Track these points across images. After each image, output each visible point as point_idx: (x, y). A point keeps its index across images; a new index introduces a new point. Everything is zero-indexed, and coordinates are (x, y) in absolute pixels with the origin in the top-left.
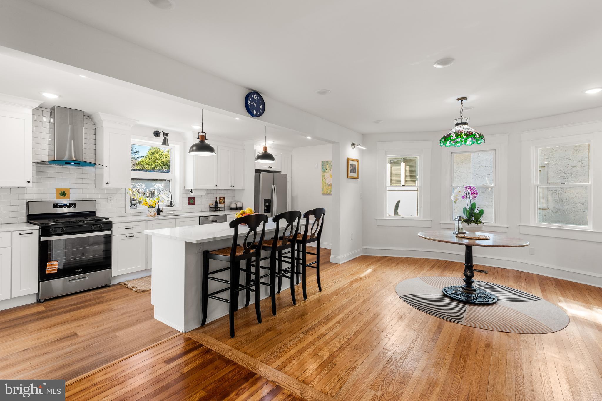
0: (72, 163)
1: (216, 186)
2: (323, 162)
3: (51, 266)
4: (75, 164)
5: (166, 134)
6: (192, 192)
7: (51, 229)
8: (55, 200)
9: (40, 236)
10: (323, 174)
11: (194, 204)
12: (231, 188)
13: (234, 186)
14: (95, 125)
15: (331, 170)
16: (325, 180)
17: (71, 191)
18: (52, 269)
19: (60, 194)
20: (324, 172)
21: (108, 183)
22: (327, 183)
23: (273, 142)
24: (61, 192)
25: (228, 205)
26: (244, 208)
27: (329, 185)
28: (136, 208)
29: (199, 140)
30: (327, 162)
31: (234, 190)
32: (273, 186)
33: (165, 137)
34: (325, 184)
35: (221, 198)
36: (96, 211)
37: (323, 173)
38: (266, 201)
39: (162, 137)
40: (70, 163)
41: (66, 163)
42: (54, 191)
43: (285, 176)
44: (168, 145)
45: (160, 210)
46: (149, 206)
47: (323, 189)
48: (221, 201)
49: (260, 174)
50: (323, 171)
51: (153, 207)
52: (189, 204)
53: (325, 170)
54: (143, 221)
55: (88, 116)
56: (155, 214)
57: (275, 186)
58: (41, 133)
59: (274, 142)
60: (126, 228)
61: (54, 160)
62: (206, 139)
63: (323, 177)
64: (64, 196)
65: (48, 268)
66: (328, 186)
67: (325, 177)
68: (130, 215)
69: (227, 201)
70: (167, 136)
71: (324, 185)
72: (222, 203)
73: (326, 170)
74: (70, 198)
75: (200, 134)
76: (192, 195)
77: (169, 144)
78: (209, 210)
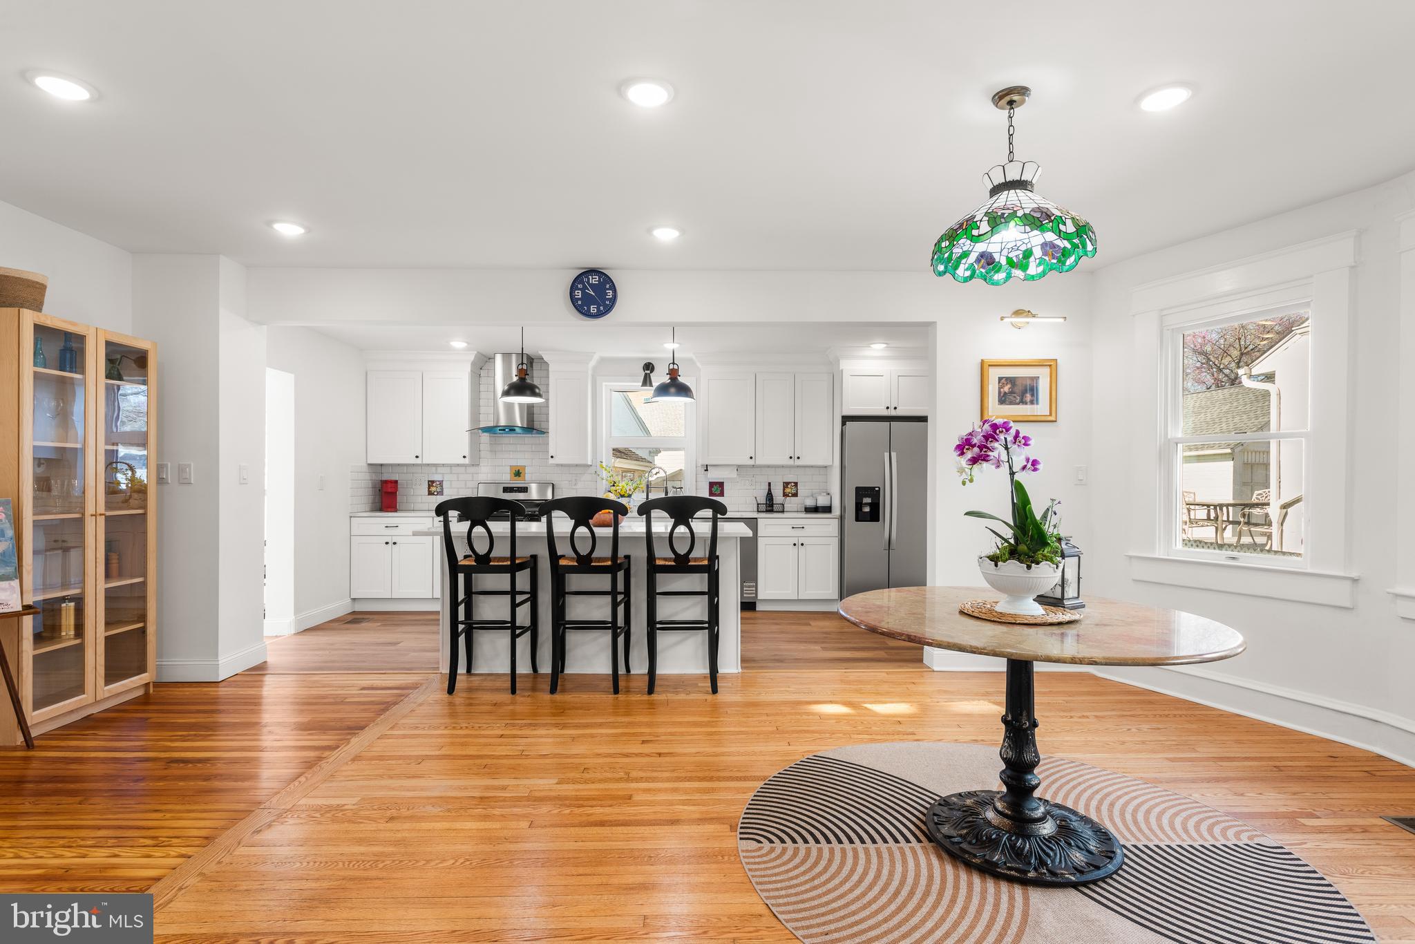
0: (506, 430)
1: (751, 458)
4: (510, 430)
5: (653, 367)
6: (709, 470)
8: (507, 482)
11: (722, 495)
12: (791, 462)
13: (798, 458)
17: (526, 470)
19: (513, 473)
21: (552, 457)
24: (515, 470)
29: (519, 377)
32: (886, 454)
33: (646, 372)
35: (786, 485)
38: (863, 491)
41: (500, 430)
42: (508, 469)
44: (651, 386)
48: (788, 490)
49: (845, 427)
59: (887, 344)
62: (529, 375)
64: (520, 476)
69: (802, 491)
74: (526, 479)
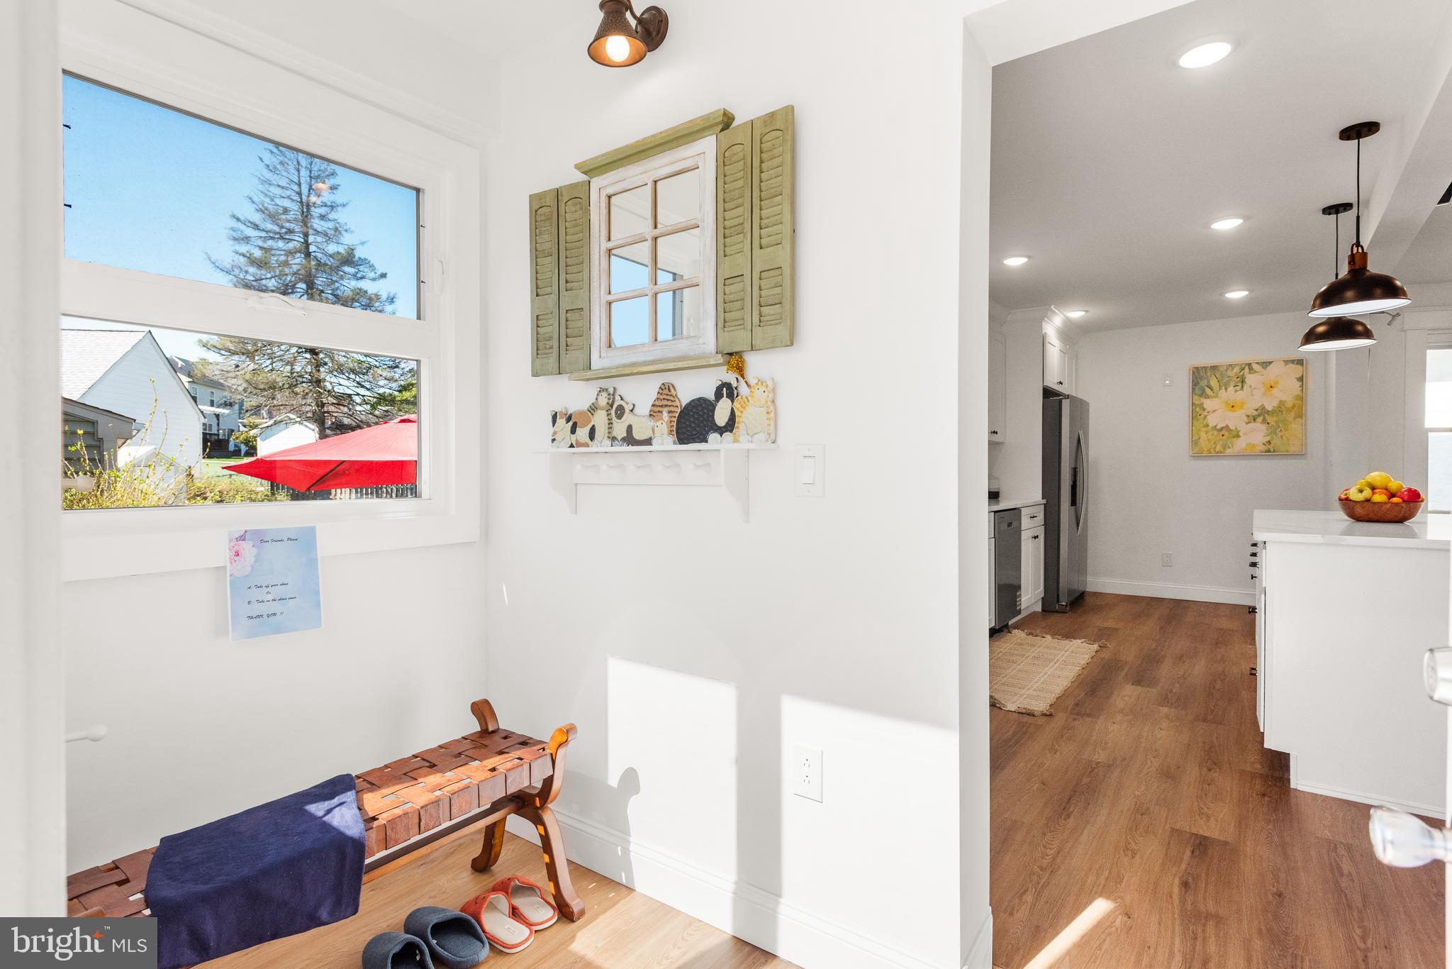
2: (1197, 368)
10: (1196, 402)
12: (992, 438)
13: (996, 433)
15: (1226, 389)
16: (1205, 417)
20: (1201, 396)
22: (1212, 424)
27: (1222, 429)
30: (1214, 368)
34: (1204, 429)
37: (1196, 397)
47: (1195, 442)
49: (1063, 400)
50: (1197, 392)
53: (1204, 391)
57: (1081, 432)
63: (1198, 409)
66: (1216, 433)
67: (1204, 409)
71: (1199, 431)
73: (1207, 389)
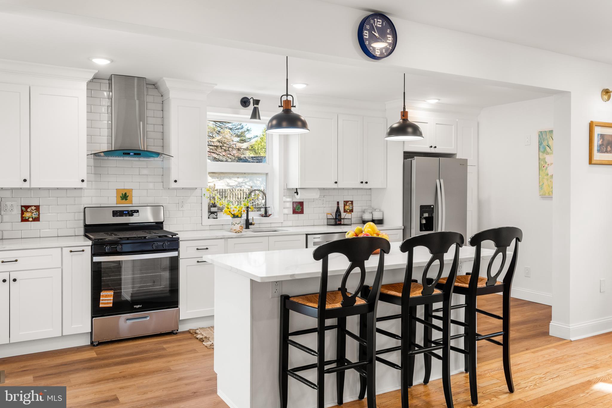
0: (131, 154)
1: (336, 183)
2: (541, 132)
3: (105, 297)
4: (135, 154)
5: (257, 102)
6: (297, 193)
7: (105, 247)
8: (115, 205)
9: (93, 255)
10: (541, 157)
11: (302, 212)
12: (362, 186)
13: (367, 183)
14: (162, 96)
16: (546, 168)
17: (134, 193)
18: (106, 301)
19: (121, 197)
20: (543, 152)
21: (176, 181)
23: (437, 101)
24: (122, 194)
25: (359, 214)
26: (385, 221)
28: (217, 218)
29: (282, 109)
30: (551, 131)
31: (370, 189)
32: (438, 181)
33: (255, 106)
34: (546, 177)
35: (346, 203)
36: (164, 221)
37: (541, 154)
38: (424, 209)
39: (251, 107)
40: (129, 154)
41: (124, 154)
42: (114, 193)
43: (464, 163)
44: (259, 118)
45: (250, 222)
46: (233, 215)
47: (541, 187)
48: (347, 207)
49: (412, 161)
50: (542, 149)
51: (238, 217)
52: (294, 212)
53: (545, 149)
54: (221, 239)
55: (154, 85)
56: (241, 228)
57: (442, 181)
58: (100, 114)
59: (439, 100)
60: (198, 249)
61: (111, 150)
62: (293, 106)
63: (542, 163)
64: (126, 200)
65: (102, 300)
67: (546, 163)
68: (208, 228)
69: (357, 208)
70: (258, 105)
71: (543, 178)
72: (348, 211)
73: (548, 148)
74: (133, 202)
75: (284, 98)
76: (298, 198)
77: (261, 117)
78: (326, 223)
